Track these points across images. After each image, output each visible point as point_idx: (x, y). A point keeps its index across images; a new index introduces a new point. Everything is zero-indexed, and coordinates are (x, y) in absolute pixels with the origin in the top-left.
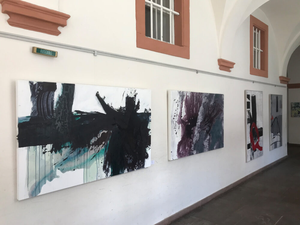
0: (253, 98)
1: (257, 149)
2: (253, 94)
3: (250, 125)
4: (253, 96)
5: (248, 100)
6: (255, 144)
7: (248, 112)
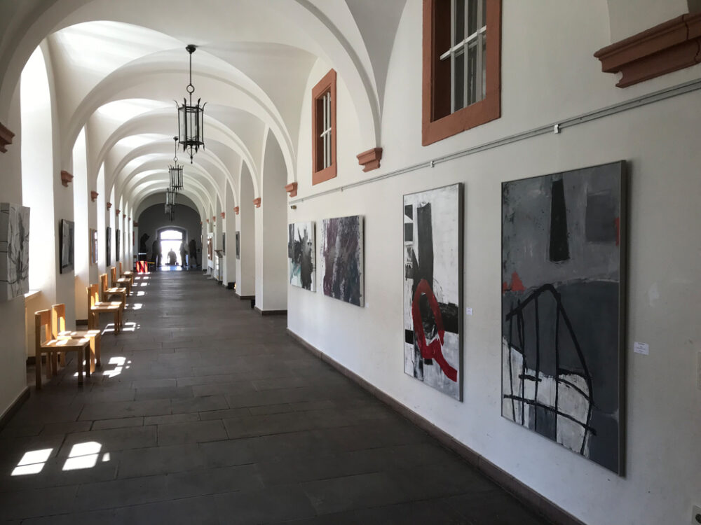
0: (421, 212)
1: (434, 361)
2: (421, 200)
3: (412, 284)
4: (423, 205)
5: (407, 220)
6: (428, 342)
7: (409, 250)
